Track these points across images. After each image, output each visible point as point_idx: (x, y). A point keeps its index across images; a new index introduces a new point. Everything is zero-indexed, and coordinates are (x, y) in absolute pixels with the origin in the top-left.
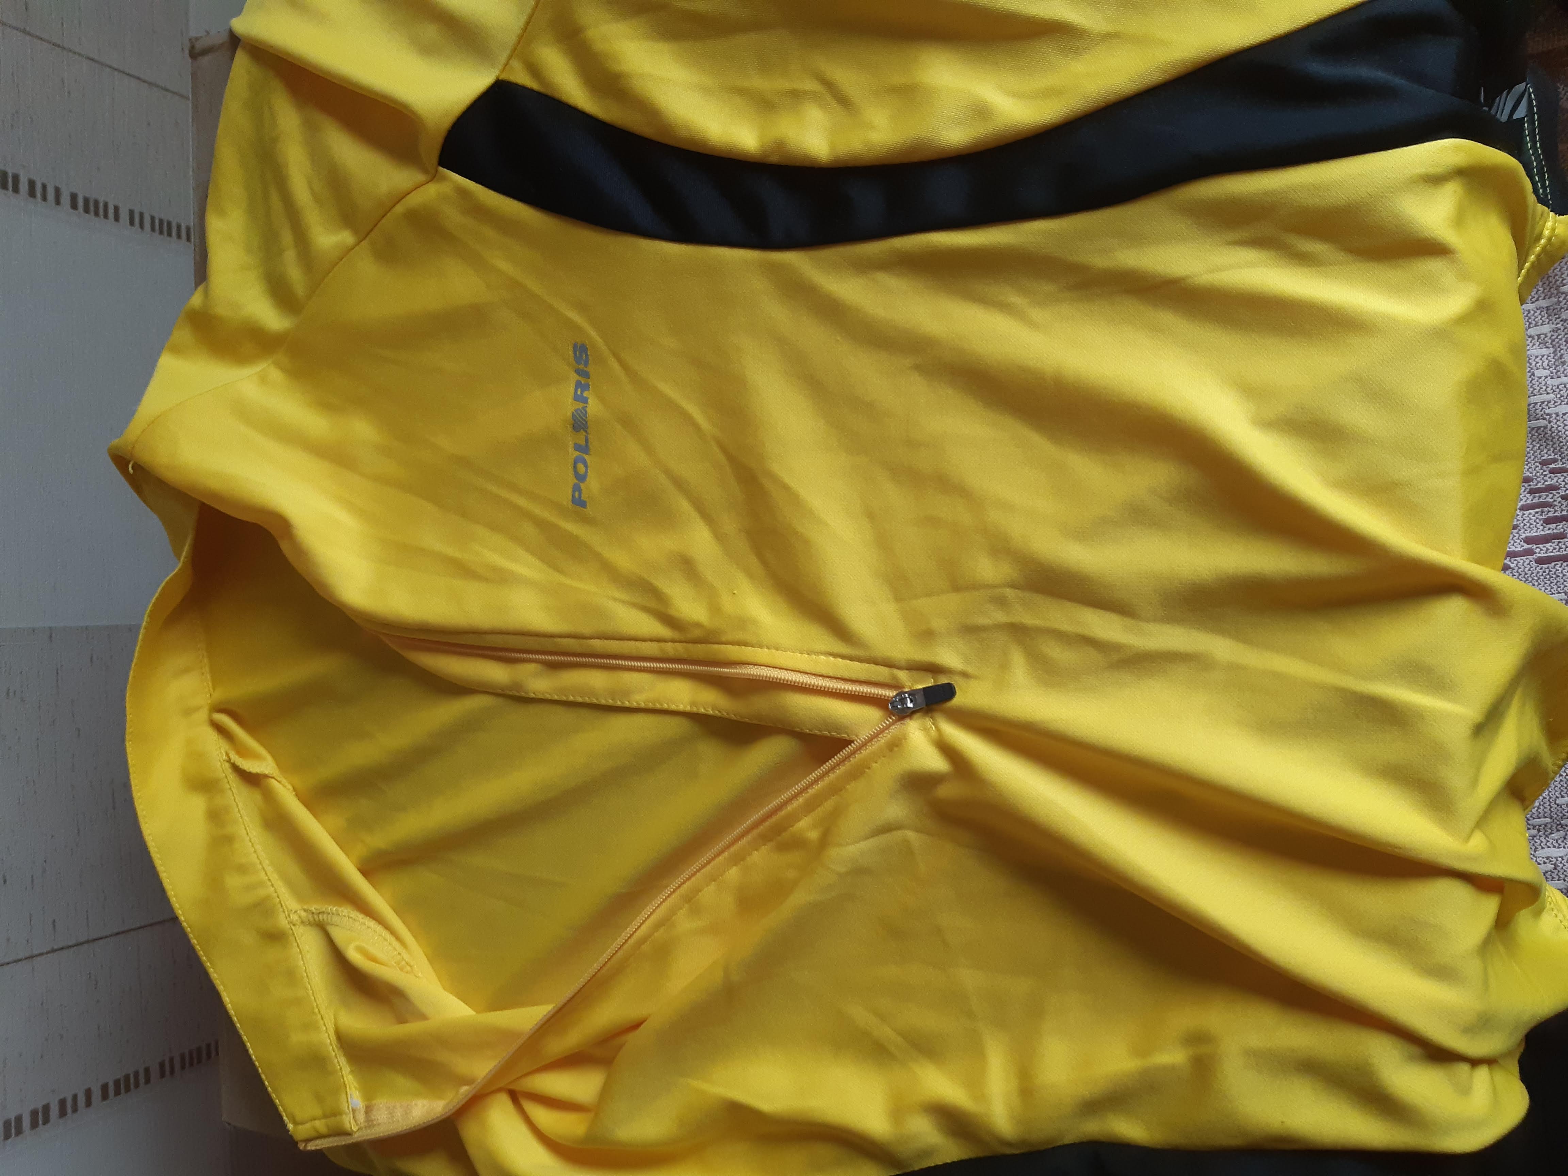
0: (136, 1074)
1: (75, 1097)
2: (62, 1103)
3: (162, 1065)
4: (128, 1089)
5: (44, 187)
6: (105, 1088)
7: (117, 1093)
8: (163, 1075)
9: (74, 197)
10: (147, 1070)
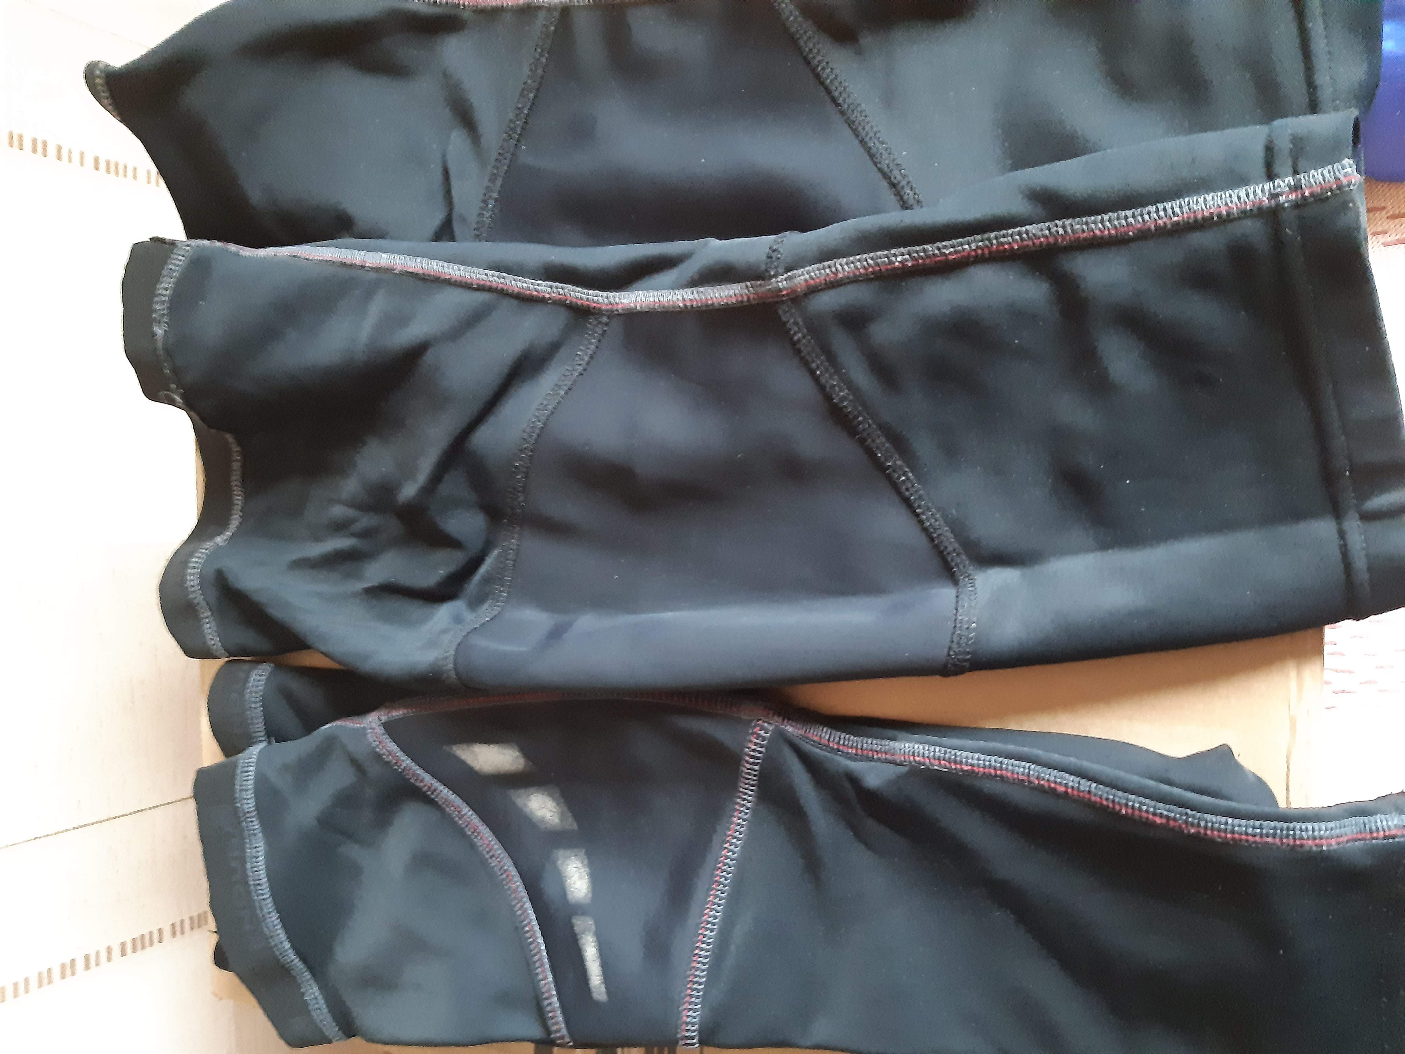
0: (151, 933)
1: (98, 953)
2: (87, 958)
3: (173, 926)
4: (143, 948)
5: (70, 152)
6: (123, 945)
7: (134, 950)
8: (174, 935)
9: (96, 161)
10: (160, 931)
